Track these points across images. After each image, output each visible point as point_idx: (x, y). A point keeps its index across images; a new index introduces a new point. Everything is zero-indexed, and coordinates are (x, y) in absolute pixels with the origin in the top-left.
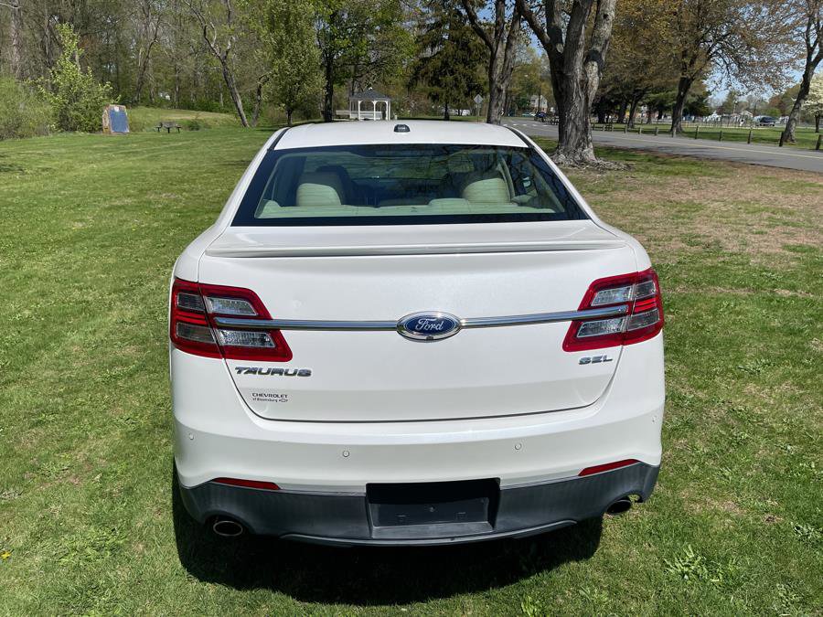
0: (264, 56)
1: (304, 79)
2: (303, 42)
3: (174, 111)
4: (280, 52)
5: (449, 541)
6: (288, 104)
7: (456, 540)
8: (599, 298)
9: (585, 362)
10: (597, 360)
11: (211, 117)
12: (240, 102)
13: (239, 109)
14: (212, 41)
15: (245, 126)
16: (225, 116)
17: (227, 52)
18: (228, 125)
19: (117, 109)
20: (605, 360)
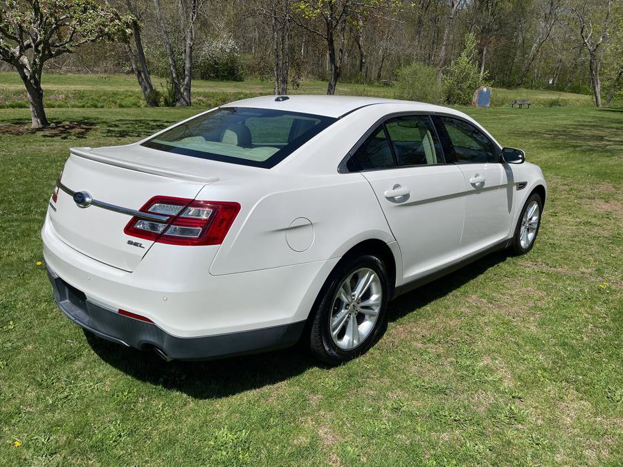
3: (547, 92)
5: (73, 319)
7: (76, 321)
9: (130, 243)
10: (136, 244)
11: (574, 98)
12: (599, 86)
13: (595, 92)
14: (587, 37)
15: (598, 106)
16: (588, 97)
17: (597, 46)
18: (586, 105)
19: (485, 90)
20: (140, 246)
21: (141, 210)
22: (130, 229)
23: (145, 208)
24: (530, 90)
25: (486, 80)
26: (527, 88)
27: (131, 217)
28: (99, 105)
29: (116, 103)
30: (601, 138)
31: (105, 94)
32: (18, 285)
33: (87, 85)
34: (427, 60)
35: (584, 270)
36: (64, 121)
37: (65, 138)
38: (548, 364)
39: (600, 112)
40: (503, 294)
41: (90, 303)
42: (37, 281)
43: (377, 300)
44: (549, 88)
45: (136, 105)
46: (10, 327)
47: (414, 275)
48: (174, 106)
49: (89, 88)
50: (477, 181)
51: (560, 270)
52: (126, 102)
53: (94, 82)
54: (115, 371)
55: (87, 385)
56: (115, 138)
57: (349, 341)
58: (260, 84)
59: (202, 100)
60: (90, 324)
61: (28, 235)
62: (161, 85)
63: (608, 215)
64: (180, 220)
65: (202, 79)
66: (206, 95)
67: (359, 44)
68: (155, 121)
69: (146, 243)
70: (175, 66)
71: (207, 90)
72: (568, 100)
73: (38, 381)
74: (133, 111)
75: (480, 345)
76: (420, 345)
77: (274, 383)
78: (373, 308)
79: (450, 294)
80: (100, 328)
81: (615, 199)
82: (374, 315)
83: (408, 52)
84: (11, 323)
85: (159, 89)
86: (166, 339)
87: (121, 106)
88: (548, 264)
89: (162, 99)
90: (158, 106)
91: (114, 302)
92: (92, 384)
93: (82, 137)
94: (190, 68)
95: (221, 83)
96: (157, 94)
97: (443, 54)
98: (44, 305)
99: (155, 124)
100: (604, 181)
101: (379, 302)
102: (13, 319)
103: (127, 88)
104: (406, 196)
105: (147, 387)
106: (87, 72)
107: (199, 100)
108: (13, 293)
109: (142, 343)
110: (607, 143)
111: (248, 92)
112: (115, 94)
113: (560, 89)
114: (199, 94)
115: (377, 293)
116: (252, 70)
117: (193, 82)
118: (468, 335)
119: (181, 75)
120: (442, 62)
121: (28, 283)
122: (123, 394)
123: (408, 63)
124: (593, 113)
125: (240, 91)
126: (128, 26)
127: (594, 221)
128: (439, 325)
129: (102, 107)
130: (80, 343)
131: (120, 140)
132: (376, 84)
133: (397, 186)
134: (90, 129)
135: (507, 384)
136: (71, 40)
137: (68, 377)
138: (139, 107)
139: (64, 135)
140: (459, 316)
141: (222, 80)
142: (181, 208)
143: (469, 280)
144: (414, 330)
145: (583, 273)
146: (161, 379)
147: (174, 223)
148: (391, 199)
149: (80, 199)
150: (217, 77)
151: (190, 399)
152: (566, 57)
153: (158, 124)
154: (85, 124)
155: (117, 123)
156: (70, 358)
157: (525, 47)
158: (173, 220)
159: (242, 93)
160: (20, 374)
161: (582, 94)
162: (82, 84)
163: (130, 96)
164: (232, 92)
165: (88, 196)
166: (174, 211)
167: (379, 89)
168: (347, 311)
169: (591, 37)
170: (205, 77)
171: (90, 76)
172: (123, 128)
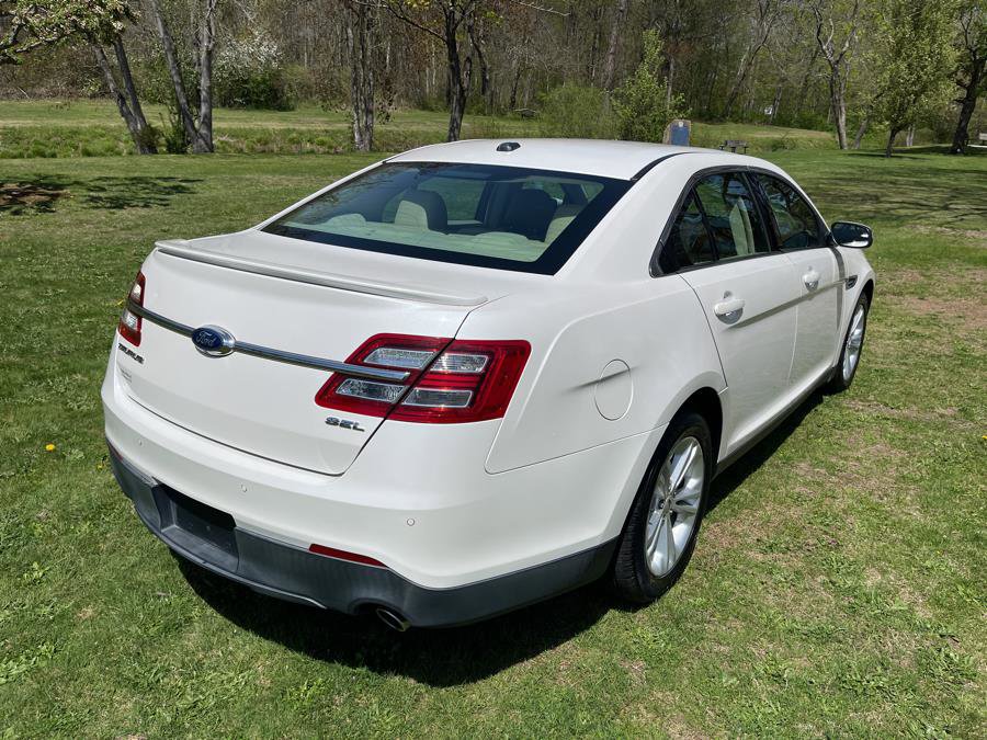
0: (875, 60)
1: (924, 90)
2: (934, 41)
3: (765, 127)
4: (898, 53)
5: (201, 561)
6: (894, 121)
7: (207, 565)
8: (383, 356)
9: (332, 422)
10: (345, 425)
11: (805, 136)
12: (844, 117)
13: (838, 127)
14: (826, 41)
15: (842, 148)
16: (826, 135)
17: (841, 55)
18: (826, 147)
19: (681, 124)
20: (355, 428)
21: (350, 361)
22: (326, 397)
23: (358, 357)
24: (740, 125)
25: (681, 108)
26: (736, 122)
27: (328, 374)
28: (48, 151)
29: (76, 148)
30: (876, 199)
31: (58, 132)
32: (23, 490)
33: (26, 118)
34: (587, 77)
35: (942, 411)
36: (7, 182)
37: (16, 213)
38: (965, 573)
39: (850, 158)
40: (846, 459)
41: (243, 534)
42: (56, 481)
43: (695, 488)
44: (767, 122)
45: (113, 151)
46: (35, 574)
47: (741, 441)
48: (184, 152)
49: (29, 123)
50: (808, 277)
51: (906, 412)
52: (97, 145)
53: (39, 113)
54: (266, 644)
55: (225, 678)
56: (105, 211)
57: (662, 560)
58: (323, 116)
59: (226, 143)
60: (241, 572)
61: (10, 394)
62: (160, 118)
63: (934, 319)
64: (432, 376)
65: (223, 106)
66: (234, 134)
67: (479, 52)
68: (166, 179)
69: (368, 422)
70: (182, 84)
71: (235, 125)
72: (797, 139)
73: (128, 679)
74: (113, 161)
75: (852, 550)
76: (760, 557)
77: (557, 644)
78: (690, 501)
79: (767, 463)
80: (265, 580)
81: (931, 294)
82: (691, 514)
83: (557, 64)
84: (35, 565)
85: (156, 124)
86: (408, 595)
87: (88, 154)
88: (886, 405)
89: (162, 140)
90: (156, 152)
91: (301, 532)
92: (232, 674)
93: (45, 211)
94: (210, 88)
95: (257, 114)
96: (153, 132)
97: (609, 68)
98: (85, 527)
99: (165, 184)
100: (903, 265)
101: (699, 491)
102: (38, 560)
103: (96, 122)
104: (739, 312)
105: (337, 673)
106: (22, 97)
107: (222, 143)
108: (17, 506)
109: (357, 603)
110: (889, 205)
111: (304, 128)
112: (75, 133)
113: (781, 121)
114: (222, 132)
115: (696, 477)
116: (307, 91)
117: (216, 113)
118: (826, 533)
119: (195, 99)
120: (609, 81)
121: (40, 486)
122: (298, 689)
123: (557, 81)
124: (841, 159)
125: (291, 127)
126: (118, 17)
127: (919, 330)
128: (773, 518)
129: (54, 156)
130: (181, 596)
131: (114, 213)
132: (509, 114)
133: (727, 294)
134: (58, 195)
135: (923, 614)
136: (15, 42)
137: (184, 665)
138: (119, 154)
139: (15, 208)
140: (798, 500)
141: (257, 108)
142: (431, 354)
143: (786, 438)
144: (738, 529)
145: (942, 416)
146: (359, 656)
147: (422, 382)
148: (721, 317)
149: (209, 341)
150: (249, 102)
151: (422, 688)
152: (793, 73)
153: (172, 184)
154: (46, 186)
155: (98, 183)
156: (175, 628)
157: (729, 57)
158: (418, 377)
159: (294, 130)
160: (90, 668)
161: (816, 130)
162: (17, 117)
163: (103, 135)
164: (276, 128)
165: (228, 336)
166: (416, 360)
167: (513, 124)
168: (661, 511)
169: (832, 41)
170: (227, 103)
171: (27, 103)
172: (113, 192)
